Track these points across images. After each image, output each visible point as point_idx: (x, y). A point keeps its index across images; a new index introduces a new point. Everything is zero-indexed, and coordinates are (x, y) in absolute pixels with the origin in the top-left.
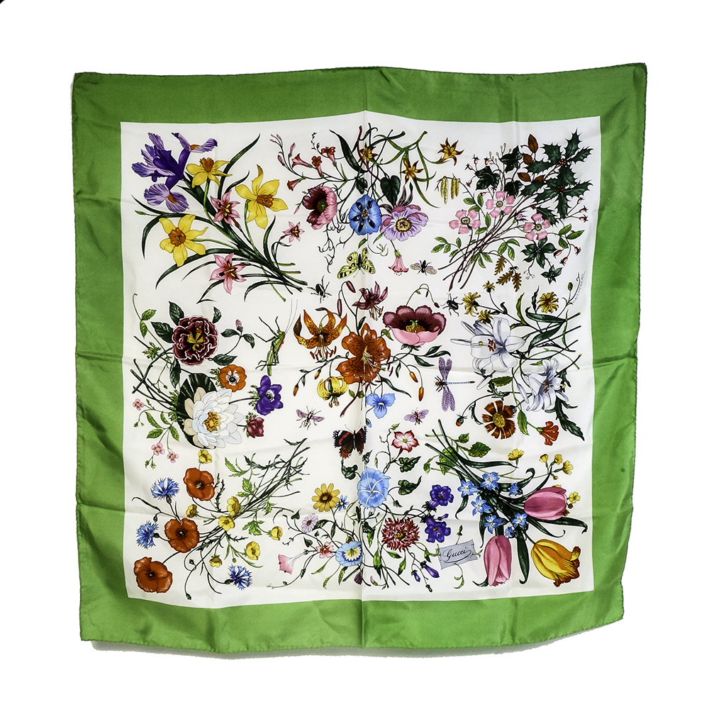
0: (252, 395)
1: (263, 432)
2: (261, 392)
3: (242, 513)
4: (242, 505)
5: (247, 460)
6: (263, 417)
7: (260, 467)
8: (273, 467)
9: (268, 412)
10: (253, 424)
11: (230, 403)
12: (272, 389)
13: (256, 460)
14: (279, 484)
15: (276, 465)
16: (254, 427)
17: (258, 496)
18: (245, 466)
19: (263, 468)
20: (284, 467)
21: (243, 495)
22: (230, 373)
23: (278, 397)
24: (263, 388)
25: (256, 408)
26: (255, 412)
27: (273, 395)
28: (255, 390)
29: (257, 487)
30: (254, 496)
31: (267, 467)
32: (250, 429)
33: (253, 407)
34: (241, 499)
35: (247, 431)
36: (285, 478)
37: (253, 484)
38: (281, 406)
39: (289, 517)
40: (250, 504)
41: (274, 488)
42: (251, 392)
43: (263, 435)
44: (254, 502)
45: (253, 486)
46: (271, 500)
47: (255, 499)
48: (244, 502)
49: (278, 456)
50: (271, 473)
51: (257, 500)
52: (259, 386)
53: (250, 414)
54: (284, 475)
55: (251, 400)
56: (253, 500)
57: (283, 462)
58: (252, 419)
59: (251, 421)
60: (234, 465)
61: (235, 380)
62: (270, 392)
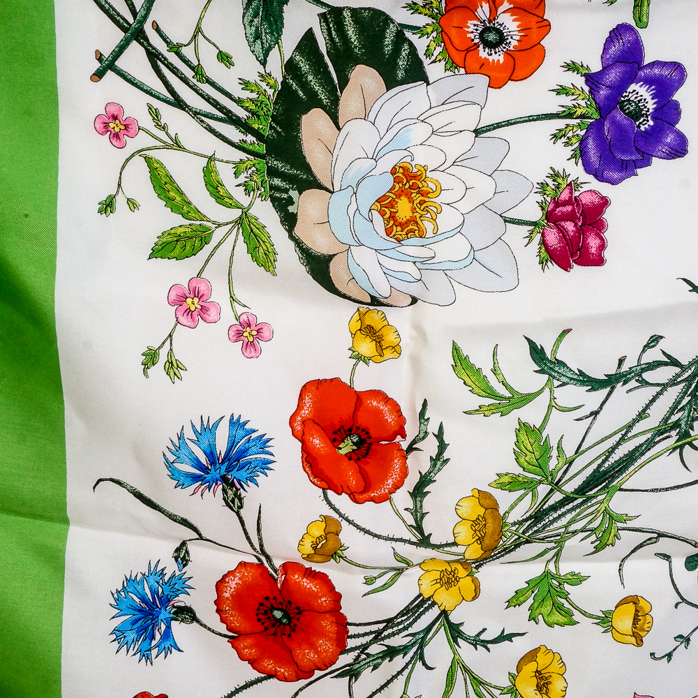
0: (567, 101)
1: (602, 246)
2: (603, 92)
3: (507, 551)
4: (512, 518)
5: (537, 353)
6: (604, 189)
7: (585, 380)
8: (633, 384)
9: (628, 169)
10: (570, 217)
11: (477, 132)
12: (649, 81)
13: (572, 355)
14: (650, 444)
15: (646, 376)
16: (570, 226)
17: (570, 487)
18: (525, 376)
19: (595, 385)
20: (673, 382)
21: (511, 483)
22: (484, 11)
23: (668, 112)
24: (613, 76)
25: (582, 153)
26: (576, 171)
27: (651, 105)
28: (580, 82)
29: (569, 452)
30: (556, 486)
31: (610, 382)
32: (553, 238)
33: (568, 151)
34: (504, 499)
35: (544, 242)
36: (676, 425)
37: (554, 443)
38: (679, 149)
39: (679, 563)
40: (538, 516)
41: (631, 458)
42: (561, 91)
43: (599, 261)
44: (554, 508)
45: (554, 453)
46: (619, 503)
47: (557, 497)
48: (516, 507)
49: (655, 340)
50: (625, 402)
51: (567, 500)
52: (596, 67)
53: (555, 175)
54: (672, 411)
55: (561, 124)
56: (551, 502)
57: (674, 362)
58: (565, 196)
59: (557, 203)
60: (487, 371)
61: (502, 39)
62: (641, 93)
